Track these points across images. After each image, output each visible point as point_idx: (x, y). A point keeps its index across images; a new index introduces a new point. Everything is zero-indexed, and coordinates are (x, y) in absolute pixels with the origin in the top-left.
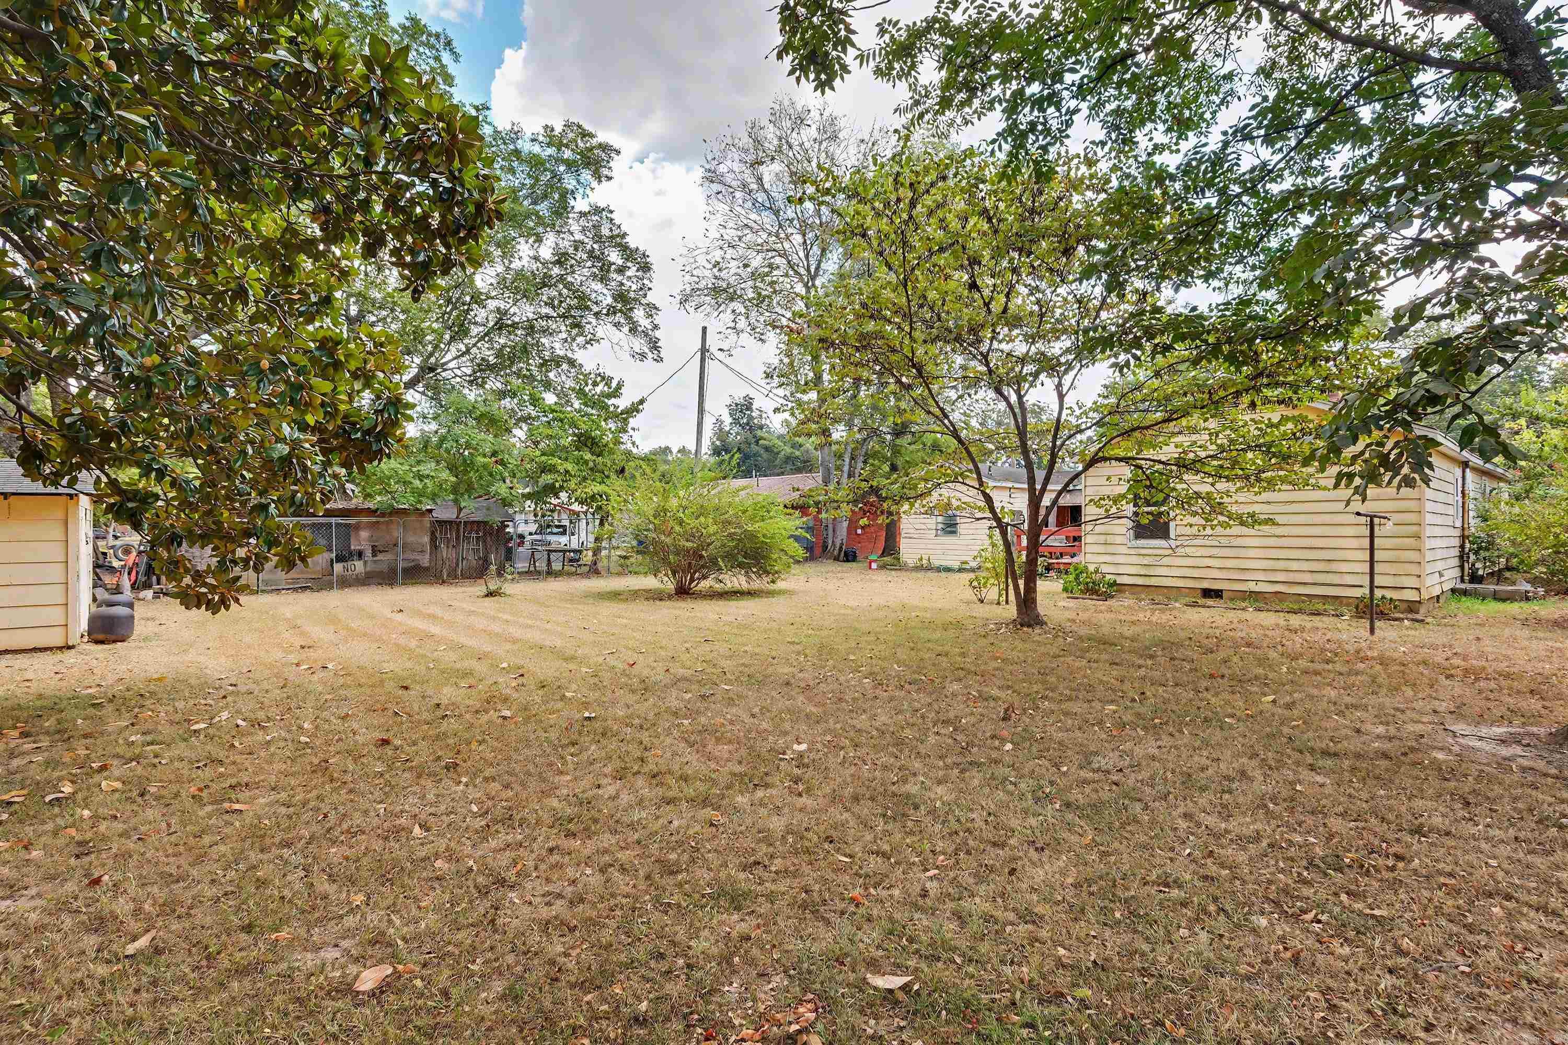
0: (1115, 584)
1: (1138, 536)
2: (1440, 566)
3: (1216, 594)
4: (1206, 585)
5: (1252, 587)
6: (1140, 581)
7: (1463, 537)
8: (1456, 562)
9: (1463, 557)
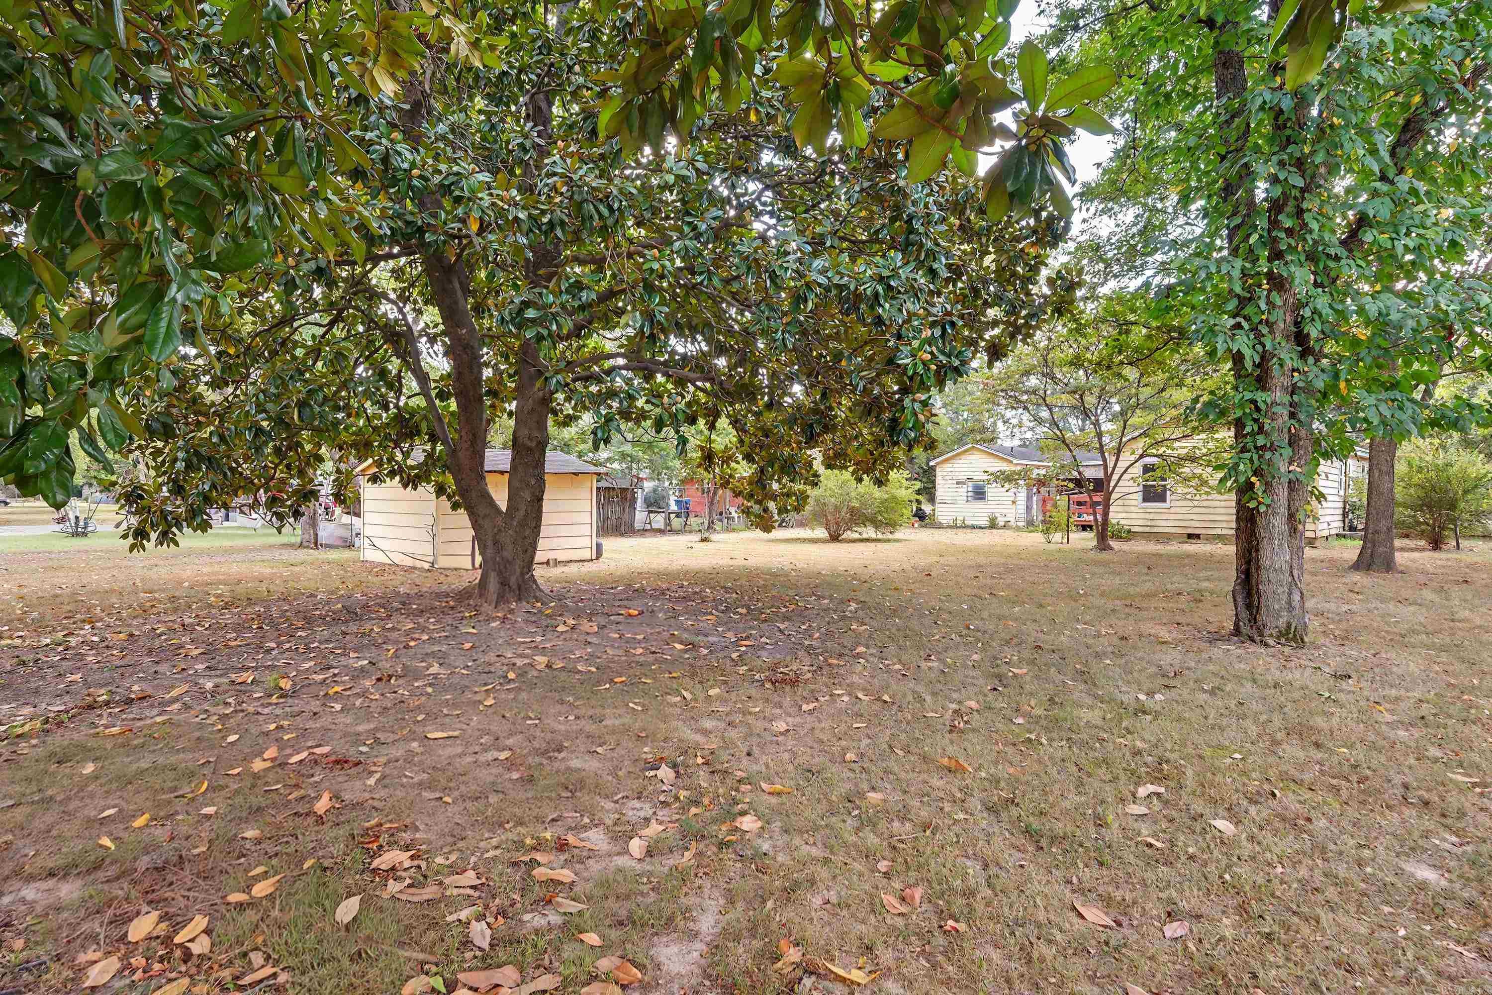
0: (1129, 531)
1: (1146, 500)
2: (1328, 519)
3: (1198, 536)
4: (1190, 531)
5: (1219, 532)
6: (1147, 529)
7: (1345, 502)
8: (1340, 518)
9: (1345, 514)
